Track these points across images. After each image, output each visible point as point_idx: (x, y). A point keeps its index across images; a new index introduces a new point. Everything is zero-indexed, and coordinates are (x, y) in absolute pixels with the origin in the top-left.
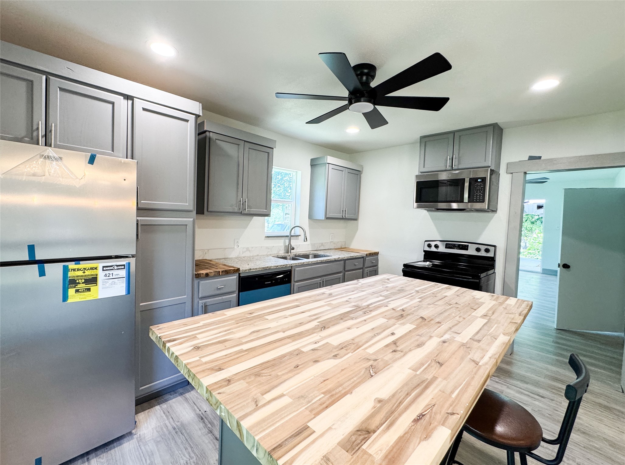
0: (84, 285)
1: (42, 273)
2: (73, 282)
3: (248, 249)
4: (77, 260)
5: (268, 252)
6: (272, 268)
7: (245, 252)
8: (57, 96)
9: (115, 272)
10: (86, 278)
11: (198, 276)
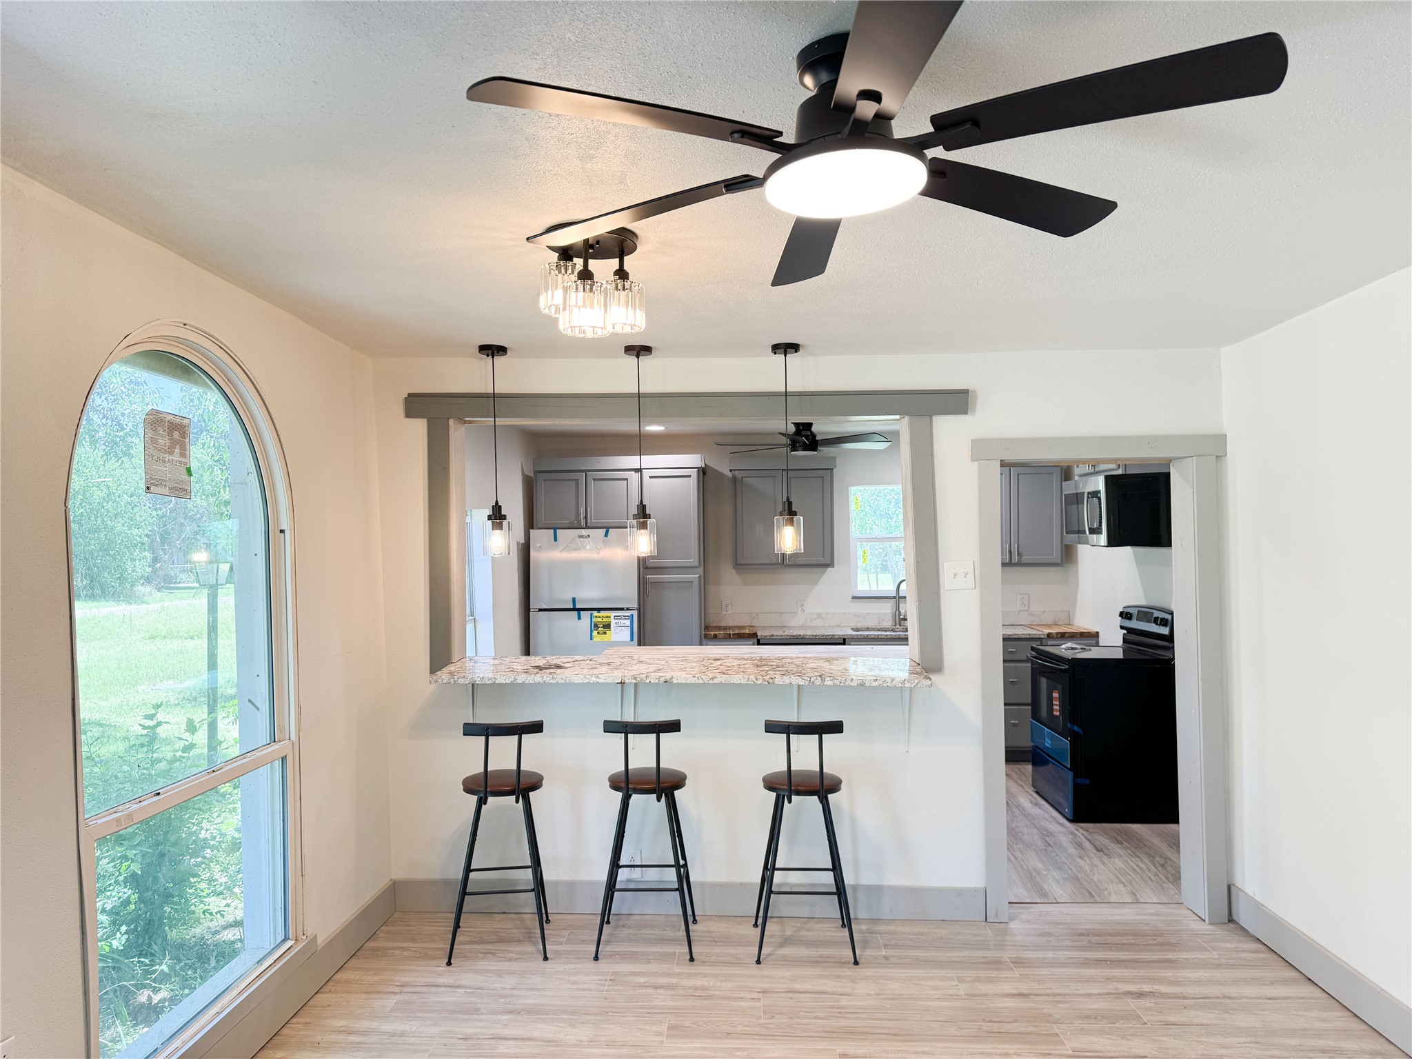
0: (602, 629)
1: (579, 618)
2: (596, 626)
3: (819, 616)
4: (599, 610)
5: (858, 622)
6: (807, 637)
7: (815, 619)
8: (592, 484)
9: (623, 621)
10: (604, 624)
11: (706, 636)
